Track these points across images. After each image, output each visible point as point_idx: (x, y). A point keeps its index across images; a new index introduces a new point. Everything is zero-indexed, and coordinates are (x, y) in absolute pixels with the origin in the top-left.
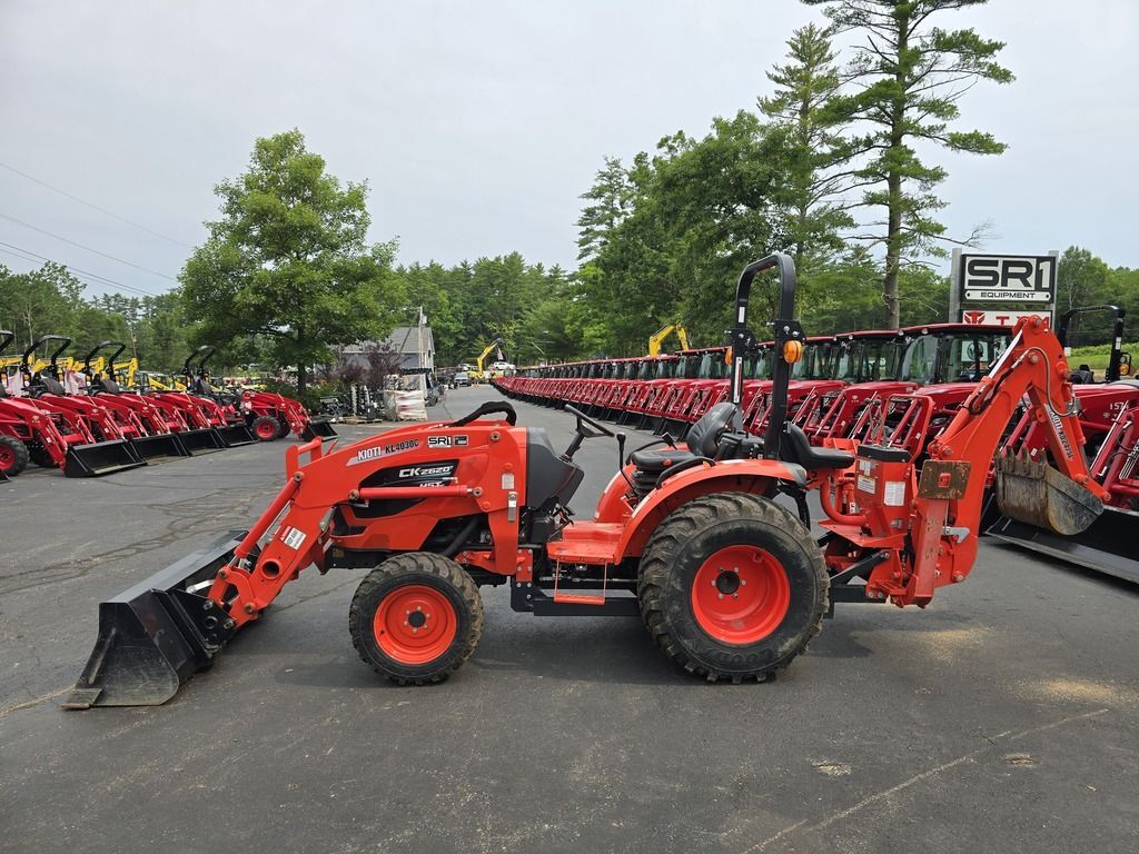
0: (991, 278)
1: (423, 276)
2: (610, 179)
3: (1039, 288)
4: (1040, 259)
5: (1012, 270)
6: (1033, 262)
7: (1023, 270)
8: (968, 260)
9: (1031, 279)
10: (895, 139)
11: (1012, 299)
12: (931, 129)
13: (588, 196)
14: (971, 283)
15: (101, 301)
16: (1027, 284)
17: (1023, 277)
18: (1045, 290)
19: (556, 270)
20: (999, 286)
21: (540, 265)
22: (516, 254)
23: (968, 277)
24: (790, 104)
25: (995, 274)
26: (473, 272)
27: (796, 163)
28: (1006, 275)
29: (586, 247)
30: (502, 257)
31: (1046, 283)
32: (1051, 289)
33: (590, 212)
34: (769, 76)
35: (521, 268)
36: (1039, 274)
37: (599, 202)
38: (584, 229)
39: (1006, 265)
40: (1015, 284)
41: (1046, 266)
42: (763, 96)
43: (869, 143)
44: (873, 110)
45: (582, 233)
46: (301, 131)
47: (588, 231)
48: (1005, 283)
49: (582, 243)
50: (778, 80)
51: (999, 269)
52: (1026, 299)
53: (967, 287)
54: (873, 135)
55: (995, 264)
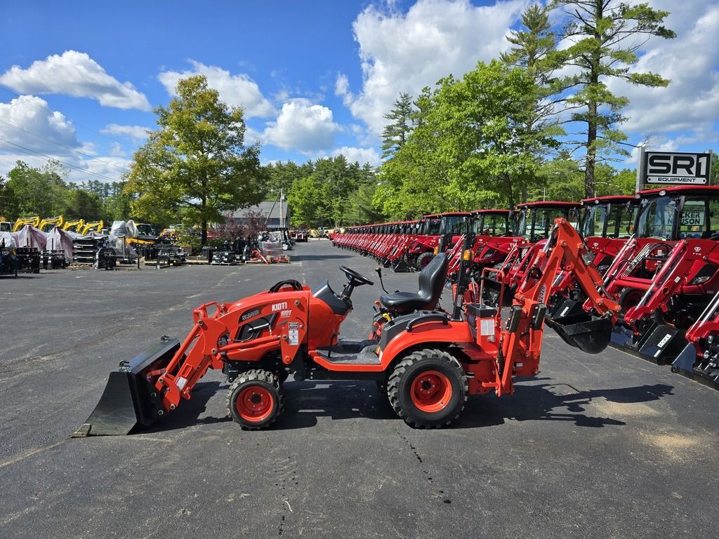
0: (665, 168)
1: (285, 170)
2: (403, 107)
3: (698, 175)
4: (700, 156)
5: (679, 162)
6: (695, 158)
7: (688, 163)
9: (693, 169)
10: (593, 78)
11: (679, 182)
12: (620, 71)
13: (389, 117)
14: (652, 171)
16: (690, 172)
17: (688, 168)
18: (703, 176)
19: (367, 167)
20: (671, 174)
21: (357, 163)
22: (342, 156)
23: (650, 167)
24: (521, 57)
25: (668, 165)
26: (315, 167)
28: (676, 166)
29: (387, 150)
30: (333, 157)
31: (703, 172)
32: (706, 176)
33: (390, 128)
34: (508, 39)
35: (345, 164)
36: (699, 165)
37: (395, 122)
38: (385, 139)
39: (676, 159)
40: (682, 172)
41: (703, 160)
42: (503, 52)
43: (576, 82)
44: (578, 59)
45: (384, 142)
47: (388, 141)
48: (675, 172)
49: (384, 148)
50: (513, 42)
51: (671, 162)
52: (689, 182)
53: (649, 174)
54: (579, 75)
55: (668, 158)
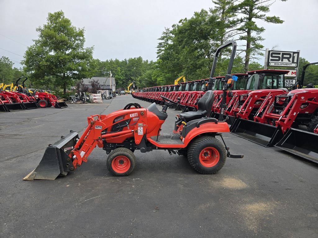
0: (278, 59)
1: (113, 63)
2: (166, 34)
3: (293, 62)
4: (294, 53)
5: (285, 56)
6: (292, 54)
7: (288, 56)
8: (271, 52)
9: (291, 59)
10: (250, 19)
11: (284, 66)
12: (261, 16)
13: (160, 39)
14: (271, 60)
15: (22, 69)
16: (289, 61)
17: (288, 59)
18: (295, 63)
19: (152, 62)
20: (280, 61)
21: (147, 60)
22: (140, 57)
23: (271, 58)
24: (219, 11)
25: (279, 57)
26: (128, 62)
27: (219, 26)
28: (283, 58)
29: (159, 54)
30: (136, 58)
31: (295, 61)
32: (297, 63)
33: (160, 44)
34: (213, 1)
35: (142, 61)
36: (294, 57)
37: (163, 41)
38: (158, 49)
39: (283, 54)
40: (286, 61)
41: (296, 55)
42: (211, 8)
43: (242, 21)
44: (243, 10)
45: (158, 50)
46: (63, 11)
47: (160, 50)
48: (282, 61)
49: (158, 53)
50: (215, 3)
51: (281, 56)
52: (289, 66)
53: (270, 61)
54: (243, 18)
55: (280, 54)
